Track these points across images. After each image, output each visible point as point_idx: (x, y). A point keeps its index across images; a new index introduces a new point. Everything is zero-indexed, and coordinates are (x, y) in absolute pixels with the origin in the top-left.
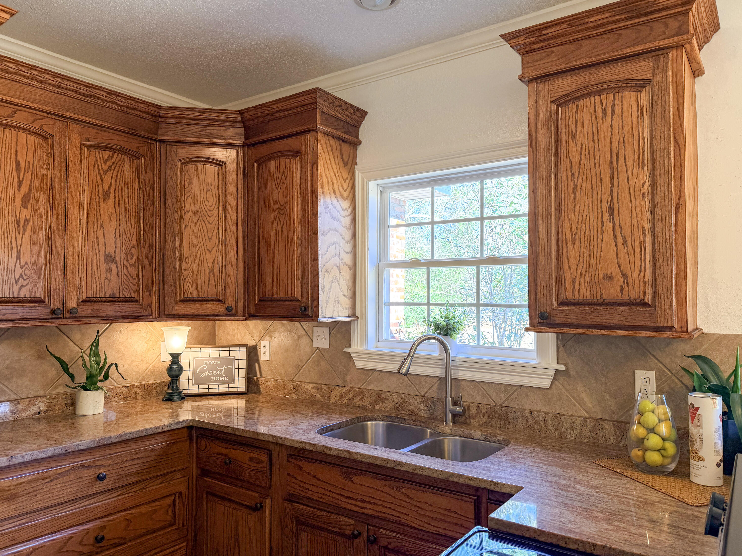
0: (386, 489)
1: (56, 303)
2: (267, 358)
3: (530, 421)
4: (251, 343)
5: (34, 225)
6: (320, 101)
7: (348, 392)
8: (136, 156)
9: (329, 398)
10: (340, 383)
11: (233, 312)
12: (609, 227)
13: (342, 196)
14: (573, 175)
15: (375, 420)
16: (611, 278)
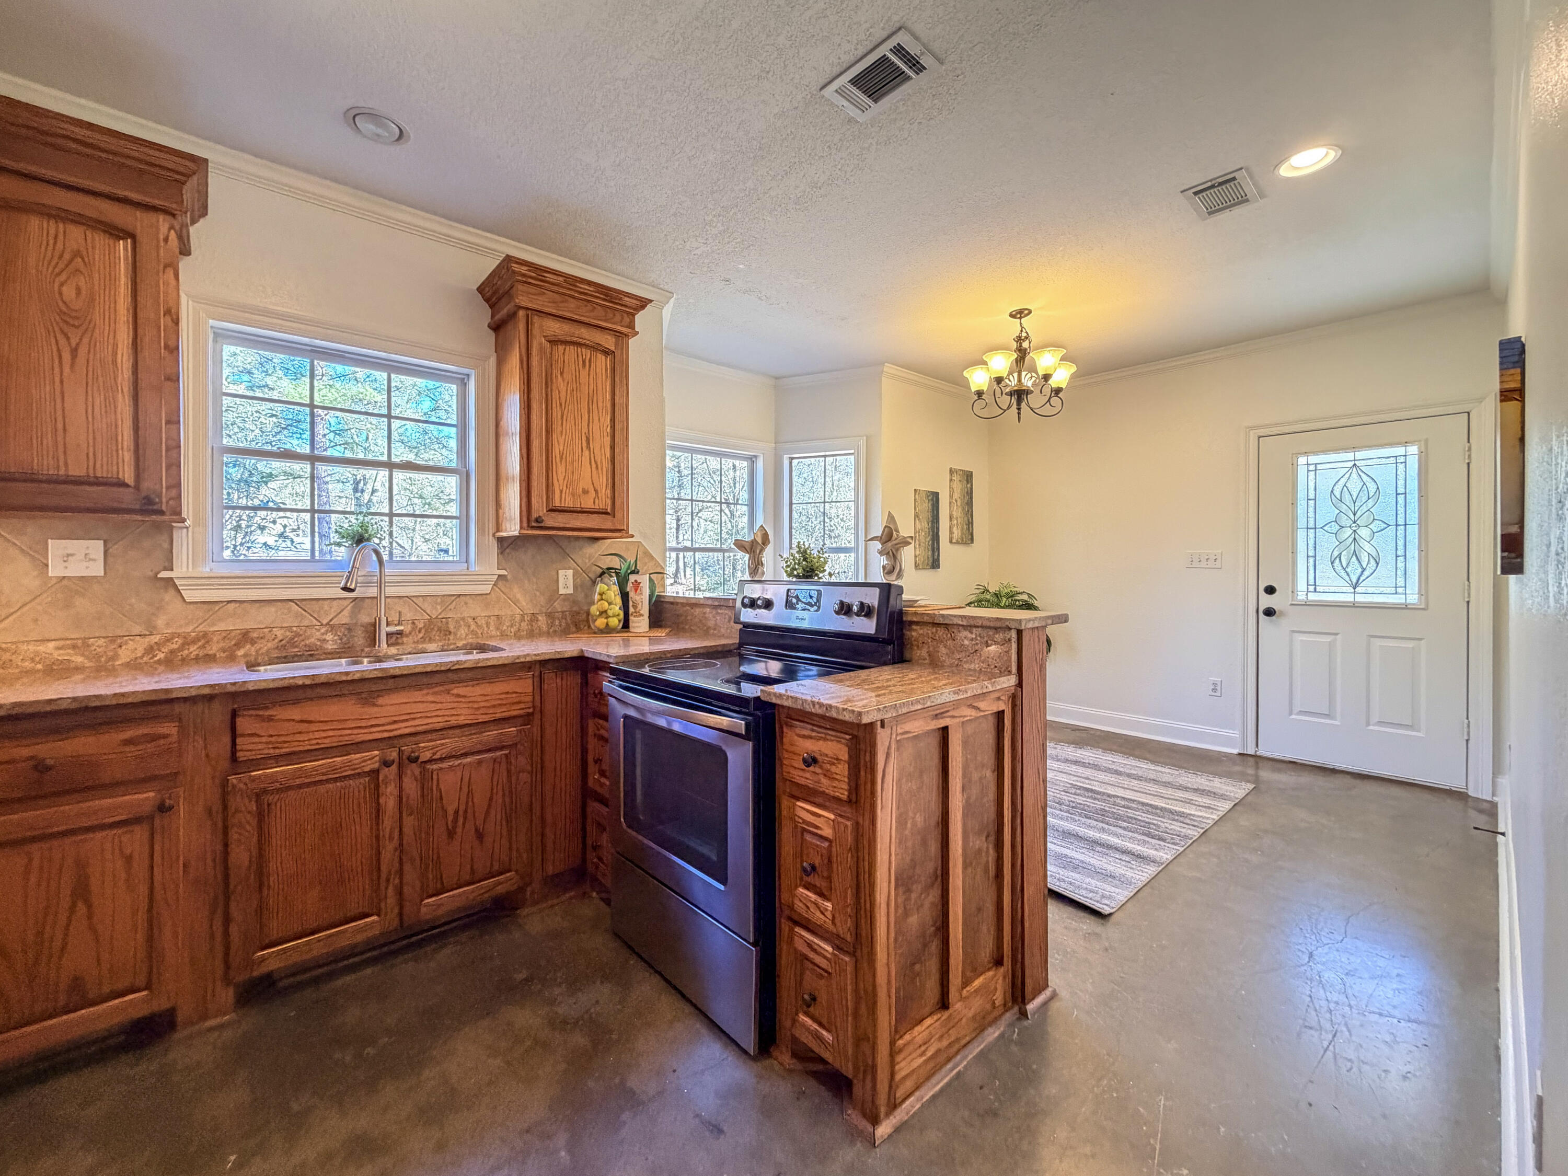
0: (430, 698)
7: (168, 640)
9: (113, 658)
12: (586, 453)
14: (561, 405)
16: (588, 492)
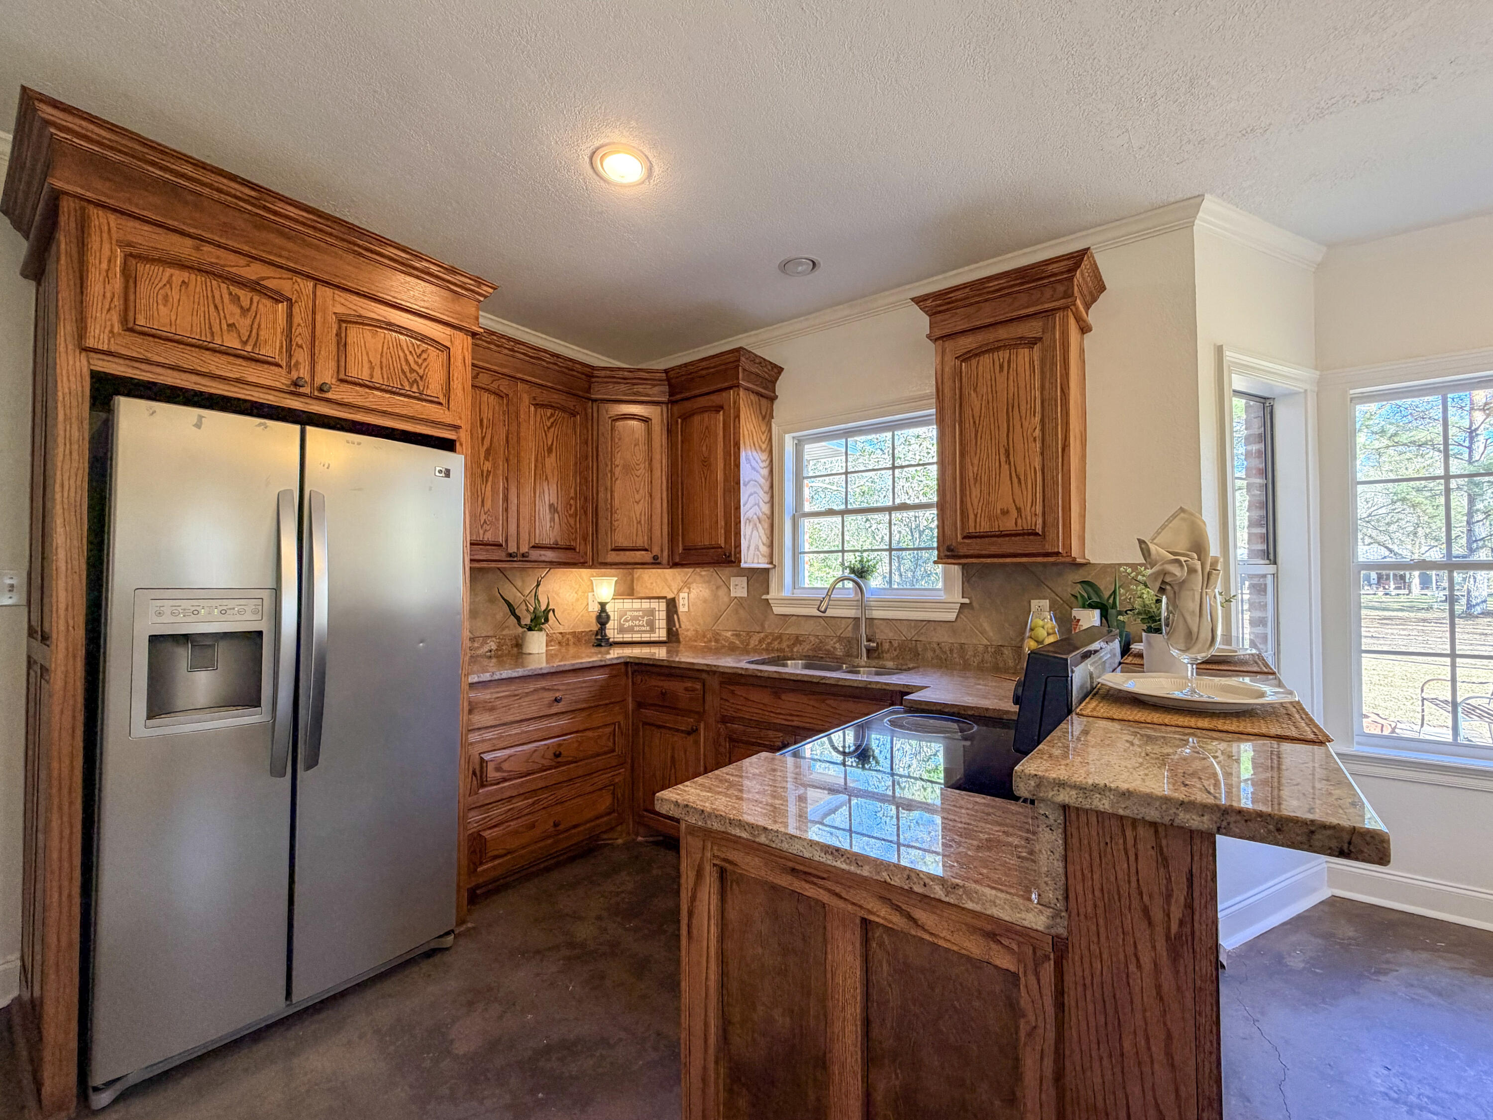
1: (512, 548)
2: (686, 609)
3: (938, 652)
4: (670, 596)
5: (494, 476)
6: (743, 359)
7: (767, 636)
8: (573, 414)
9: (748, 645)
10: (758, 629)
11: (659, 561)
12: (1005, 467)
13: (761, 448)
14: (974, 422)
15: (794, 659)
16: (1008, 512)
